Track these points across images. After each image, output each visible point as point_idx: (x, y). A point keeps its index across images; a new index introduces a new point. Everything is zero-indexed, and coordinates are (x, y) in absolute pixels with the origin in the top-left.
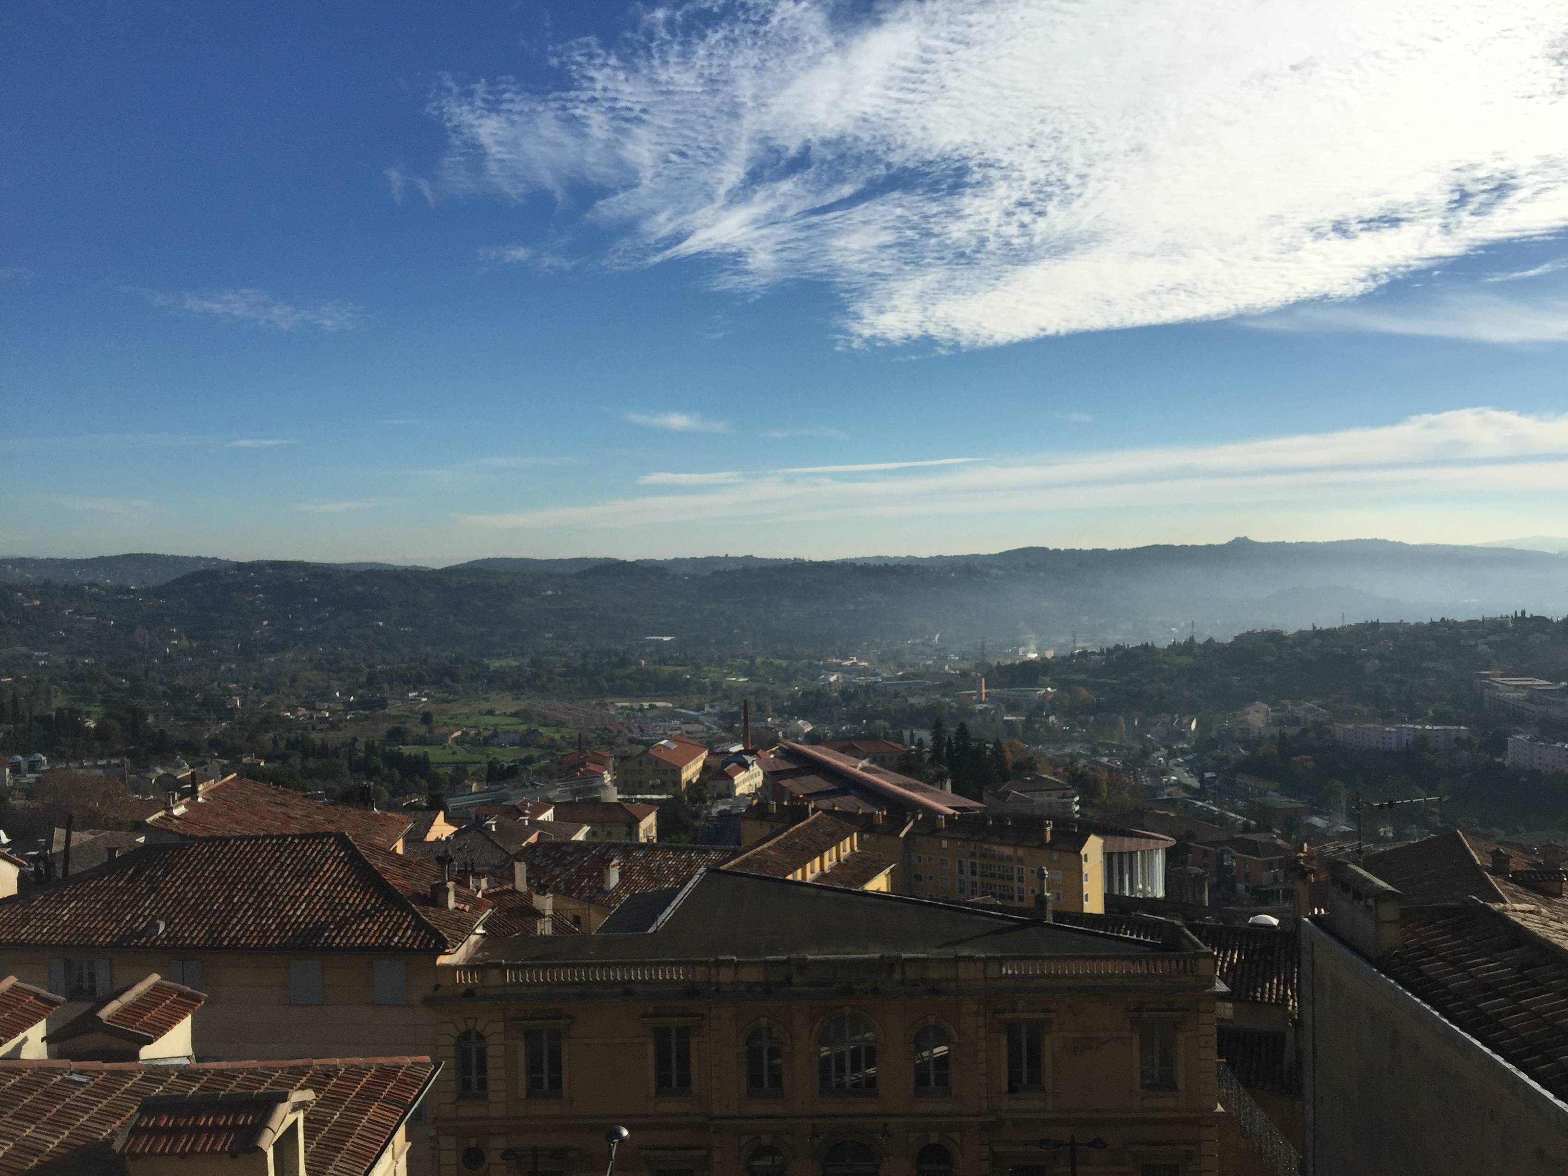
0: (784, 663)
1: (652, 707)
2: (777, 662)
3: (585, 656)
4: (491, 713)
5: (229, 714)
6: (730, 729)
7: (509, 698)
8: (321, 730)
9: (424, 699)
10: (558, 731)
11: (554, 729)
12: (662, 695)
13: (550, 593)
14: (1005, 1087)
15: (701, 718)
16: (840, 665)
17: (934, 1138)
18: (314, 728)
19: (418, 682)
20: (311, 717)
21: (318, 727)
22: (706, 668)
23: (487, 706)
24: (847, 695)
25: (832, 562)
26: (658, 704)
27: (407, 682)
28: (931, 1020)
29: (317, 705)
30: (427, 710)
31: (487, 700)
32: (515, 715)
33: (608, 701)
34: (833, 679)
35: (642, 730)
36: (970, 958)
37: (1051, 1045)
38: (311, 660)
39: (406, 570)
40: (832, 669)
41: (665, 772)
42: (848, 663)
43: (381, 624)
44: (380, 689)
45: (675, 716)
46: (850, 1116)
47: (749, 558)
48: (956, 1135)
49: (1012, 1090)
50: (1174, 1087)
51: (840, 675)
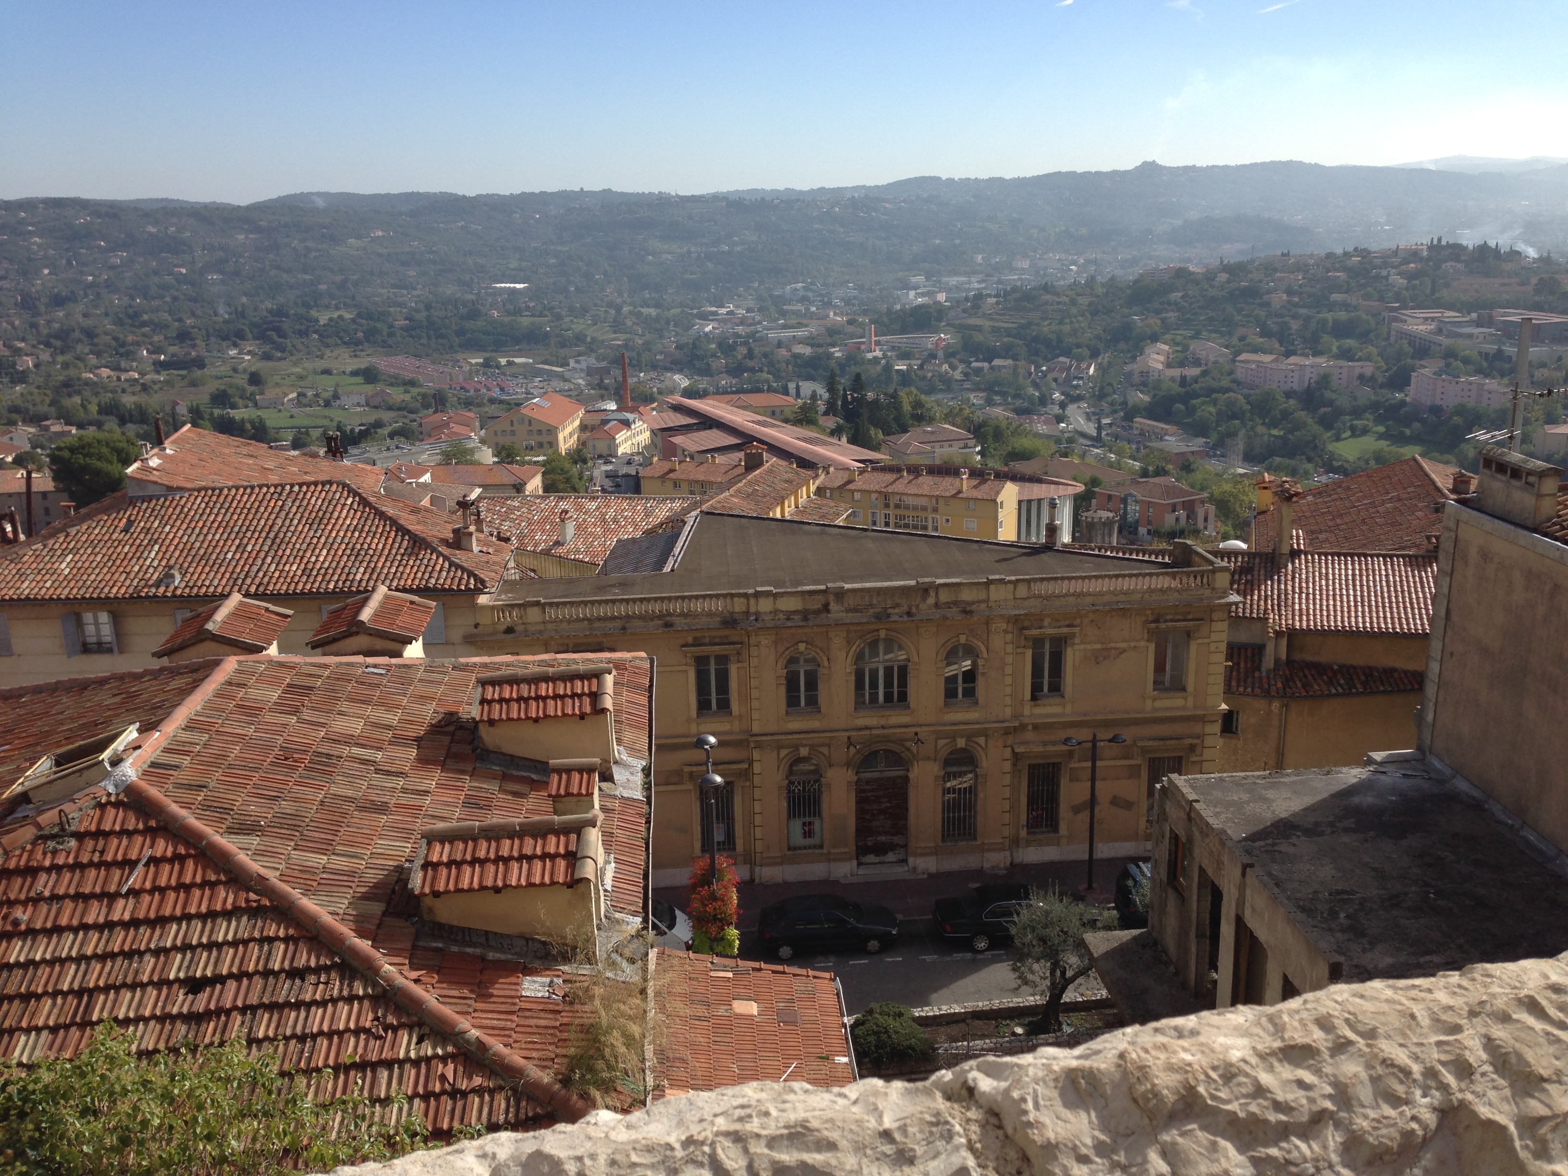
0: (653, 312)
1: (510, 364)
2: (645, 311)
3: (428, 307)
4: (327, 372)
5: (21, 377)
6: (601, 386)
7: (347, 356)
8: (134, 394)
9: (247, 357)
10: (407, 392)
11: (402, 389)
12: (520, 350)
13: (380, 233)
14: (1028, 696)
15: (567, 375)
16: (715, 313)
17: (961, 743)
18: (124, 391)
19: (235, 337)
20: (119, 379)
21: (129, 390)
22: (567, 319)
23: (320, 364)
24: (726, 347)
25: (702, 196)
26: (517, 360)
27: (225, 338)
28: (963, 639)
29: (123, 364)
30: (253, 369)
31: (321, 357)
32: (355, 373)
33: (460, 356)
34: (708, 329)
35: (502, 389)
36: (1001, 581)
37: (1071, 657)
38: (107, 314)
39: (205, 206)
40: (705, 317)
41: (540, 432)
42: (723, 311)
43: (184, 271)
44: (194, 346)
45: (538, 373)
46: (883, 727)
47: (607, 192)
48: (981, 740)
49: (1034, 698)
50: (1184, 689)
51: (716, 325)
